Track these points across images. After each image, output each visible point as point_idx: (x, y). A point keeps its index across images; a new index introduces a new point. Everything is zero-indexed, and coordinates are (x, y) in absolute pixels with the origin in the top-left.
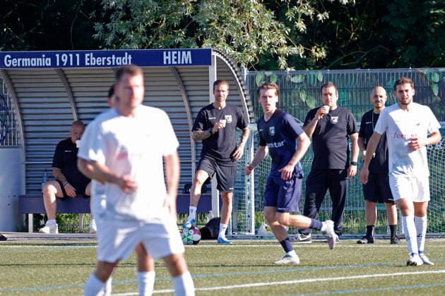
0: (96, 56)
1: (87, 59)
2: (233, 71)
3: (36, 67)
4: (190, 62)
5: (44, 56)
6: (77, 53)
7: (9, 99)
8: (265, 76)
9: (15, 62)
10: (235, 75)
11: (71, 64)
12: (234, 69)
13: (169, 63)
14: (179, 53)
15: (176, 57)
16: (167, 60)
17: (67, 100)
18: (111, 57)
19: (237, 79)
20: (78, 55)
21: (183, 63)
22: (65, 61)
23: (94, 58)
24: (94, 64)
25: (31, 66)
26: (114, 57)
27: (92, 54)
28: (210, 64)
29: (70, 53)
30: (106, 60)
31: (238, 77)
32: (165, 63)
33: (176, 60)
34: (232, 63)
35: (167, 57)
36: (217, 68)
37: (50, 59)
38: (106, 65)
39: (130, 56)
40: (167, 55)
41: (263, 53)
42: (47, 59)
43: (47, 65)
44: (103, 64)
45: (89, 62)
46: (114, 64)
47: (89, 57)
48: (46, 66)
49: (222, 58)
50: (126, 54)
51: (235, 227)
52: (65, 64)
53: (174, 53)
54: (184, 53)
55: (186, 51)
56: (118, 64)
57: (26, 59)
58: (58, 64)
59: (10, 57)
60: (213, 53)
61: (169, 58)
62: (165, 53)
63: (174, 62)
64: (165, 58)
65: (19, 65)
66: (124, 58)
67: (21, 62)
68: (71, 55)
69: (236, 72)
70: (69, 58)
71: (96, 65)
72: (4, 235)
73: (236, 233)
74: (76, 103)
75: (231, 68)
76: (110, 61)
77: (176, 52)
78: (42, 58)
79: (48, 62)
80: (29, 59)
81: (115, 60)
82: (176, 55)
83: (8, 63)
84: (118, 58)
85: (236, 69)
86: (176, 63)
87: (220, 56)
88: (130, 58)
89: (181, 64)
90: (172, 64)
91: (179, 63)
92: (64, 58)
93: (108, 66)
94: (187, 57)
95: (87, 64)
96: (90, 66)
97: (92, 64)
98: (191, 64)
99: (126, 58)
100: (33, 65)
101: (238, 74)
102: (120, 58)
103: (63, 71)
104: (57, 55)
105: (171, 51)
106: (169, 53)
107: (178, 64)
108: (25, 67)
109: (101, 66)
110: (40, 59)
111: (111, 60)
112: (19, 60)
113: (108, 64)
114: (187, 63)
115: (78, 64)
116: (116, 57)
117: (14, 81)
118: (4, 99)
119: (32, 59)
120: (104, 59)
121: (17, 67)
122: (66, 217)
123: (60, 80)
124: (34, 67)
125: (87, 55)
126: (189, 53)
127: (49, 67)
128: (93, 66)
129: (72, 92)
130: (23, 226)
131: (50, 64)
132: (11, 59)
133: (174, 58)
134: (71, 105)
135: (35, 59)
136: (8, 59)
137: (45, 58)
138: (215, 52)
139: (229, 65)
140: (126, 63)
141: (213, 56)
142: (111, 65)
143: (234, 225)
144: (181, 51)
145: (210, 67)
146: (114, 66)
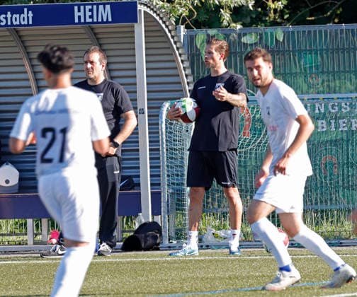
2: (167, 30)
4: (110, 20)
8: (208, 35)
10: (169, 35)
12: (167, 26)
13: (82, 20)
14: (95, 7)
15: (90, 13)
16: (79, 17)
18: (6, 14)
19: (172, 40)
21: (100, 20)
26: (9, 15)
28: (137, 22)
31: (173, 37)
32: (76, 21)
33: (91, 17)
34: (164, 19)
35: (79, 14)
36: (145, 26)
39: (30, 12)
40: (79, 11)
41: (199, 4)
46: (9, 23)
49: (151, 12)
50: (26, 10)
51: (173, 234)
53: (88, 7)
54: (101, 7)
55: (104, 5)
56: (15, 23)
60: (139, 7)
61: (82, 14)
62: (76, 8)
63: (88, 20)
64: (77, 14)
66: (22, 16)
69: (170, 31)
73: (175, 242)
75: (163, 26)
76: (4, 21)
77: (90, 7)
81: (11, 18)
82: (91, 10)
84: (14, 16)
85: (170, 28)
86: (91, 20)
87: (148, 10)
88: (31, 15)
89: (98, 23)
90: (85, 23)
91: (95, 20)
93: (3, 26)
94: (105, 12)
99: (25, 15)
101: (173, 33)
102: (18, 16)
105: (85, 5)
106: (82, 7)
107: (93, 23)
111: (6, 18)
113: (2, 24)
114: (105, 20)
116: (12, 14)
126: (108, 7)
133: (88, 14)
138: (142, 6)
139: (161, 22)
140: (26, 23)
141: (140, 10)
142: (6, 25)
143: (171, 231)
144: (98, 5)
145: (136, 25)
146: (9, 26)
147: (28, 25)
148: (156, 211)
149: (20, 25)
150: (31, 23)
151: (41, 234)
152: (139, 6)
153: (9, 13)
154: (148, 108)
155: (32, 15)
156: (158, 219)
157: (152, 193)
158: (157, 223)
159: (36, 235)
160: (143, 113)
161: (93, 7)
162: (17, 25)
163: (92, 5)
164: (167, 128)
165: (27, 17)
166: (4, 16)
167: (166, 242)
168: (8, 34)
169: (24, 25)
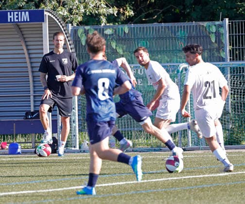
2: (61, 26)
4: (28, 20)
8: (85, 29)
10: (63, 29)
12: (61, 24)
13: (12, 21)
15: (17, 17)
16: (11, 19)
19: (64, 32)
21: (22, 20)
28: (44, 21)
32: (9, 21)
36: (49, 24)
40: (11, 15)
49: (52, 16)
53: (16, 13)
54: (23, 13)
55: (25, 12)
61: (12, 17)
62: (9, 13)
64: (9, 17)
69: (63, 27)
75: (59, 24)
77: (17, 13)
82: (17, 15)
85: (63, 25)
86: (17, 21)
87: (50, 15)
89: (21, 22)
90: (14, 22)
91: (20, 20)
94: (26, 16)
101: (65, 29)
105: (14, 12)
106: (12, 13)
107: (19, 22)
114: (25, 20)
126: (27, 13)
138: (47, 12)
139: (58, 21)
141: (46, 15)
144: (21, 12)
145: (43, 23)
148: (55, 130)
152: (45, 12)
156: (55, 135)
157: (52, 120)
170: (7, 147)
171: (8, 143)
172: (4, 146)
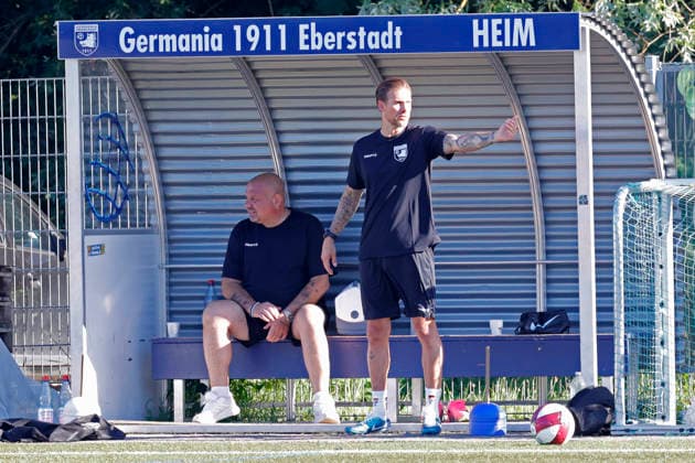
0: (322, 29)
1: (303, 37)
2: (628, 63)
3: (190, 53)
4: (533, 43)
5: (206, 29)
6: (282, 22)
7: (131, 124)
9: (142, 43)
10: (633, 71)
11: (268, 48)
12: (629, 57)
13: (486, 44)
14: (507, 21)
15: (500, 32)
16: (481, 38)
17: (259, 126)
18: (357, 31)
19: (637, 80)
20: (282, 28)
21: (515, 44)
22: (255, 40)
23: (319, 35)
24: (319, 47)
25: (178, 53)
26: (362, 32)
27: (313, 25)
28: (578, 48)
29: (267, 22)
30: (344, 39)
31: (638, 75)
32: (476, 44)
33: (501, 38)
35: (480, 33)
36: (592, 56)
37: (220, 37)
38: (345, 50)
39: (398, 28)
40: (481, 27)
42: (214, 36)
43: (214, 49)
44: (339, 47)
45: (308, 42)
46: (362, 46)
47: (308, 32)
48: (211, 52)
49: (603, 33)
50: (390, 24)
51: (633, 409)
52: (253, 48)
53: (496, 22)
54: (518, 22)
55: (523, 18)
56: (371, 46)
57: (167, 37)
58: (238, 48)
59: (131, 31)
60: (582, 23)
61: (485, 33)
62: (475, 22)
63: (496, 43)
64: (476, 33)
65: (152, 50)
66: (384, 34)
67: (156, 42)
68: (267, 28)
69: (634, 65)
70: (263, 33)
71: (324, 50)
72: (118, 427)
73: (635, 422)
74: (278, 133)
75: (623, 55)
76: (354, 41)
77: (499, 21)
78: (203, 33)
79: (216, 42)
80: (174, 37)
81: (366, 38)
82: (501, 27)
83: (128, 45)
84: (371, 34)
85: (634, 59)
86: (500, 44)
87: (597, 29)
88: (399, 33)
89: (511, 48)
90: (491, 48)
91: (507, 44)
92: (253, 33)
93: (351, 51)
94: (525, 32)
95: (303, 47)
96: (310, 51)
97: (314, 47)
98: (532, 48)
99: (389, 33)
100: (182, 49)
101: (639, 69)
102: (377, 34)
103: (249, 63)
104: (237, 28)
105: (490, 18)
106: (486, 22)
107: (504, 48)
108: (165, 54)
109: (335, 51)
110: (200, 36)
111: (357, 38)
112: (152, 38)
113: (349, 47)
114: (524, 44)
115: (283, 47)
116: (367, 31)
117: (141, 85)
118: (118, 124)
119: (182, 37)
120: (340, 35)
121: (148, 53)
122: (258, 388)
123: (243, 83)
124: (185, 54)
125: (303, 27)
126: (529, 22)
127: (218, 53)
128: (316, 52)
129: (271, 110)
130: (161, 409)
131: (220, 48)
132: (135, 36)
133: (496, 33)
134: (269, 138)
135: (187, 37)
136: (128, 36)
137: (210, 34)
138: (588, 21)
139: (618, 49)
140: (390, 46)
141: (583, 29)
142: (357, 49)
143: (630, 402)
144: (512, 18)
145: (576, 53)
146: (362, 51)
147: (394, 50)
148: (606, 368)
149: (381, 50)
150: (398, 46)
151: (410, 404)
152: (581, 21)
153: (362, 29)
154: (595, 194)
155: (401, 33)
156: (607, 382)
157: (599, 339)
158: (606, 389)
159: (402, 406)
160: (586, 203)
161: (503, 22)
162: (375, 51)
163: (503, 18)
164: (625, 229)
165: (393, 36)
166: (354, 34)
167: (622, 422)
168: (358, 63)
169: (388, 50)
170: (466, 415)
171: (468, 404)
172: (455, 412)
